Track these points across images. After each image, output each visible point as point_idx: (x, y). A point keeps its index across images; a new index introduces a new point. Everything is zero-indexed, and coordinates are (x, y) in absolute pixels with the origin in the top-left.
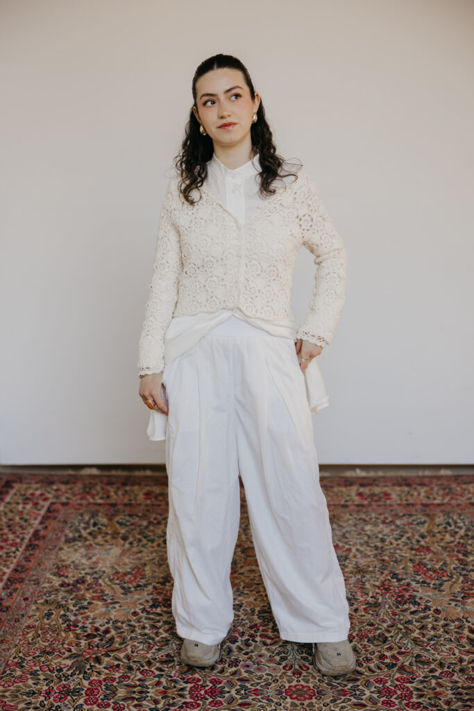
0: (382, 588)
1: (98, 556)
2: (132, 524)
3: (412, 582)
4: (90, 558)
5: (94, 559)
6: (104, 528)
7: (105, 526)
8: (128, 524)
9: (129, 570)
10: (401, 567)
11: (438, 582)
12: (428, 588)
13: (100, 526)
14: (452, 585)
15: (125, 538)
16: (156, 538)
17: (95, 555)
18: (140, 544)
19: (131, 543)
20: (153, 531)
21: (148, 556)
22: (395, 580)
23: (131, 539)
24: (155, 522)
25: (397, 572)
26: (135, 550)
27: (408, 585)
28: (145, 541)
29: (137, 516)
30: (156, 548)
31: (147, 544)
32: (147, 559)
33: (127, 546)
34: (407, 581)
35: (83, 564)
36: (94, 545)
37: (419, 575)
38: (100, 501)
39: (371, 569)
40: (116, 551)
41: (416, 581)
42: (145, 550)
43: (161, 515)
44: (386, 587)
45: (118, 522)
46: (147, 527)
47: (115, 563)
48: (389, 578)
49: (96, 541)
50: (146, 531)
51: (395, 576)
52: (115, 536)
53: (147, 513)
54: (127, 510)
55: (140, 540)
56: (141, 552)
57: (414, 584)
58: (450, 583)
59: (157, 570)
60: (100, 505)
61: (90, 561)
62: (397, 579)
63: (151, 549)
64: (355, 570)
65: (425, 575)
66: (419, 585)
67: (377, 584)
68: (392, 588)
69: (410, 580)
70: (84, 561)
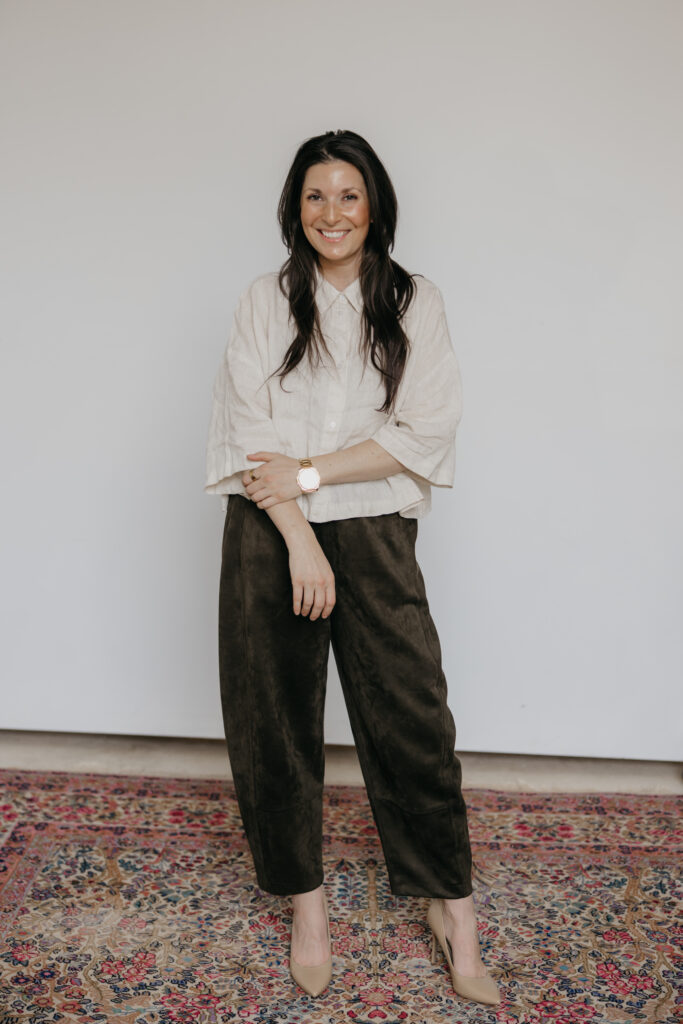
0: (542, 1007)
1: (83, 925)
2: (145, 868)
3: (592, 997)
4: (69, 930)
5: (75, 932)
6: (99, 873)
7: (101, 870)
8: (139, 866)
9: (130, 955)
10: (577, 967)
11: (635, 999)
12: (618, 1010)
13: (92, 870)
14: (659, 1006)
15: (130, 895)
16: (181, 895)
17: (77, 924)
18: (154, 906)
19: (139, 905)
20: (177, 882)
21: (163, 931)
22: (565, 993)
23: (140, 896)
24: (183, 864)
25: (569, 976)
26: (144, 916)
27: (586, 1002)
28: (162, 901)
29: (155, 852)
30: (179, 915)
31: (164, 906)
32: (161, 934)
33: (132, 909)
34: (585, 993)
35: (57, 940)
36: (78, 906)
37: (606, 984)
38: (99, 823)
39: (527, 969)
40: (113, 917)
41: (599, 995)
42: (160, 917)
43: (194, 851)
44: (549, 1005)
45: (123, 863)
46: (168, 875)
47: (107, 941)
48: (555, 987)
49: (83, 897)
50: (165, 882)
51: (565, 983)
52: (115, 889)
53: (172, 847)
54: (141, 839)
55: (155, 899)
56: (152, 921)
57: (595, 999)
58: (656, 1000)
59: (176, 958)
60: (98, 829)
61: (68, 935)
62: (568, 989)
63: (170, 916)
64: (500, 970)
65: (615, 984)
66: (604, 1003)
67: (535, 998)
68: (558, 1007)
69: (589, 994)
70: (58, 934)
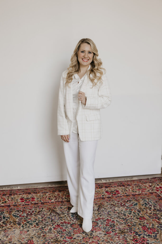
0: (134, 240)
2: (20, 216)
3: (144, 236)
4: (7, 237)
5: (9, 237)
7: (9, 218)
8: (18, 216)
9: (27, 242)
10: (137, 228)
11: (154, 235)
12: (151, 238)
13: (6, 218)
14: (160, 236)
15: (19, 224)
16: (32, 222)
17: (9, 235)
18: (27, 226)
19: (23, 227)
20: (30, 219)
21: (32, 233)
22: (137, 236)
23: (22, 224)
24: (29, 214)
25: (137, 231)
26: (25, 230)
27: (144, 237)
28: (28, 225)
29: (21, 211)
30: (34, 228)
31: (30, 226)
32: (32, 234)
33: (22, 228)
34: (142, 235)
36: (7, 229)
37: (146, 232)
39: (126, 231)
40: (17, 231)
41: (146, 235)
42: (30, 229)
43: (31, 209)
44: (136, 239)
45: (14, 216)
46: (27, 217)
47: (19, 238)
48: (135, 234)
49: (7, 227)
50: (27, 219)
51: (137, 233)
52: (15, 223)
53: (25, 209)
54: (16, 208)
55: (26, 225)
56: (28, 231)
57: (145, 236)
58: (159, 234)
59: (39, 241)
60: (3, 206)
62: (138, 235)
63: (32, 229)
64: (120, 232)
65: (148, 231)
66: (148, 237)
67: (132, 238)
68: (138, 240)
69: (143, 235)
70: (5, 239)
